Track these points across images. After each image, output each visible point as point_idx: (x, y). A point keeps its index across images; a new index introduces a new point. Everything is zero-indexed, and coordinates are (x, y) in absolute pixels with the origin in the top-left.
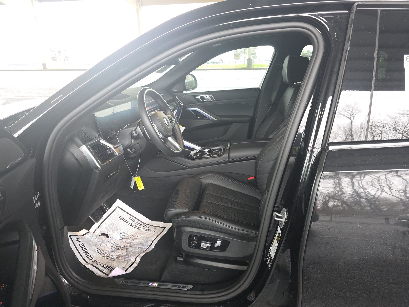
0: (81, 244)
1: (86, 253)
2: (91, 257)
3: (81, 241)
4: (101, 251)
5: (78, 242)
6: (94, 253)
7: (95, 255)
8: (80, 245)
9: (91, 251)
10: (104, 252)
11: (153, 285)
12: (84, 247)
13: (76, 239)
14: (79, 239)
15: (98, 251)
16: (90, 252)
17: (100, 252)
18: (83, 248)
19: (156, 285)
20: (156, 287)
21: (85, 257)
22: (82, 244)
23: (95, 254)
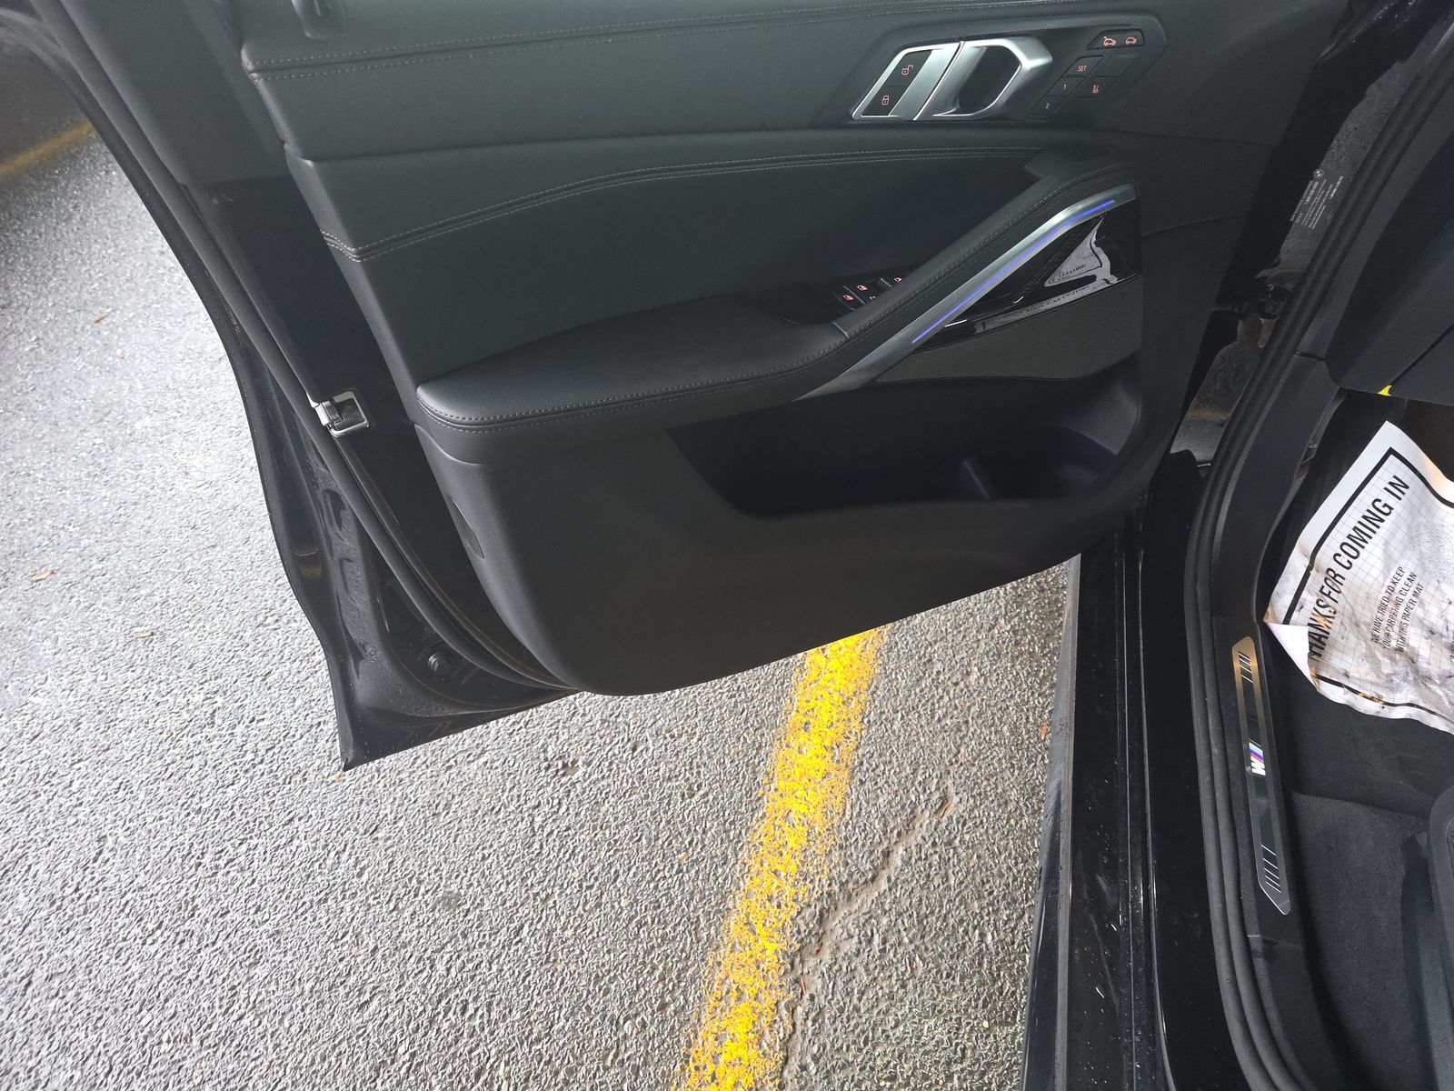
0: (1385, 505)
1: (1359, 538)
2: (1351, 560)
3: (1400, 499)
4: (1407, 588)
5: (1386, 489)
6: (1380, 565)
7: (1370, 570)
8: (1379, 501)
9: (1378, 552)
10: (1412, 602)
11: (1252, 758)
12: (1382, 521)
13: (1395, 477)
14: (1407, 487)
15: (1404, 580)
16: (1373, 552)
17: (1398, 588)
18: (1375, 517)
19: (1258, 767)
20: (1248, 769)
21: (1339, 534)
22: (1391, 508)
23: (1375, 573)
